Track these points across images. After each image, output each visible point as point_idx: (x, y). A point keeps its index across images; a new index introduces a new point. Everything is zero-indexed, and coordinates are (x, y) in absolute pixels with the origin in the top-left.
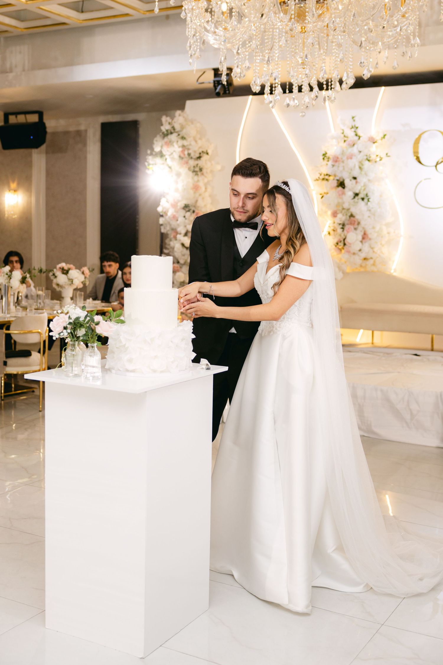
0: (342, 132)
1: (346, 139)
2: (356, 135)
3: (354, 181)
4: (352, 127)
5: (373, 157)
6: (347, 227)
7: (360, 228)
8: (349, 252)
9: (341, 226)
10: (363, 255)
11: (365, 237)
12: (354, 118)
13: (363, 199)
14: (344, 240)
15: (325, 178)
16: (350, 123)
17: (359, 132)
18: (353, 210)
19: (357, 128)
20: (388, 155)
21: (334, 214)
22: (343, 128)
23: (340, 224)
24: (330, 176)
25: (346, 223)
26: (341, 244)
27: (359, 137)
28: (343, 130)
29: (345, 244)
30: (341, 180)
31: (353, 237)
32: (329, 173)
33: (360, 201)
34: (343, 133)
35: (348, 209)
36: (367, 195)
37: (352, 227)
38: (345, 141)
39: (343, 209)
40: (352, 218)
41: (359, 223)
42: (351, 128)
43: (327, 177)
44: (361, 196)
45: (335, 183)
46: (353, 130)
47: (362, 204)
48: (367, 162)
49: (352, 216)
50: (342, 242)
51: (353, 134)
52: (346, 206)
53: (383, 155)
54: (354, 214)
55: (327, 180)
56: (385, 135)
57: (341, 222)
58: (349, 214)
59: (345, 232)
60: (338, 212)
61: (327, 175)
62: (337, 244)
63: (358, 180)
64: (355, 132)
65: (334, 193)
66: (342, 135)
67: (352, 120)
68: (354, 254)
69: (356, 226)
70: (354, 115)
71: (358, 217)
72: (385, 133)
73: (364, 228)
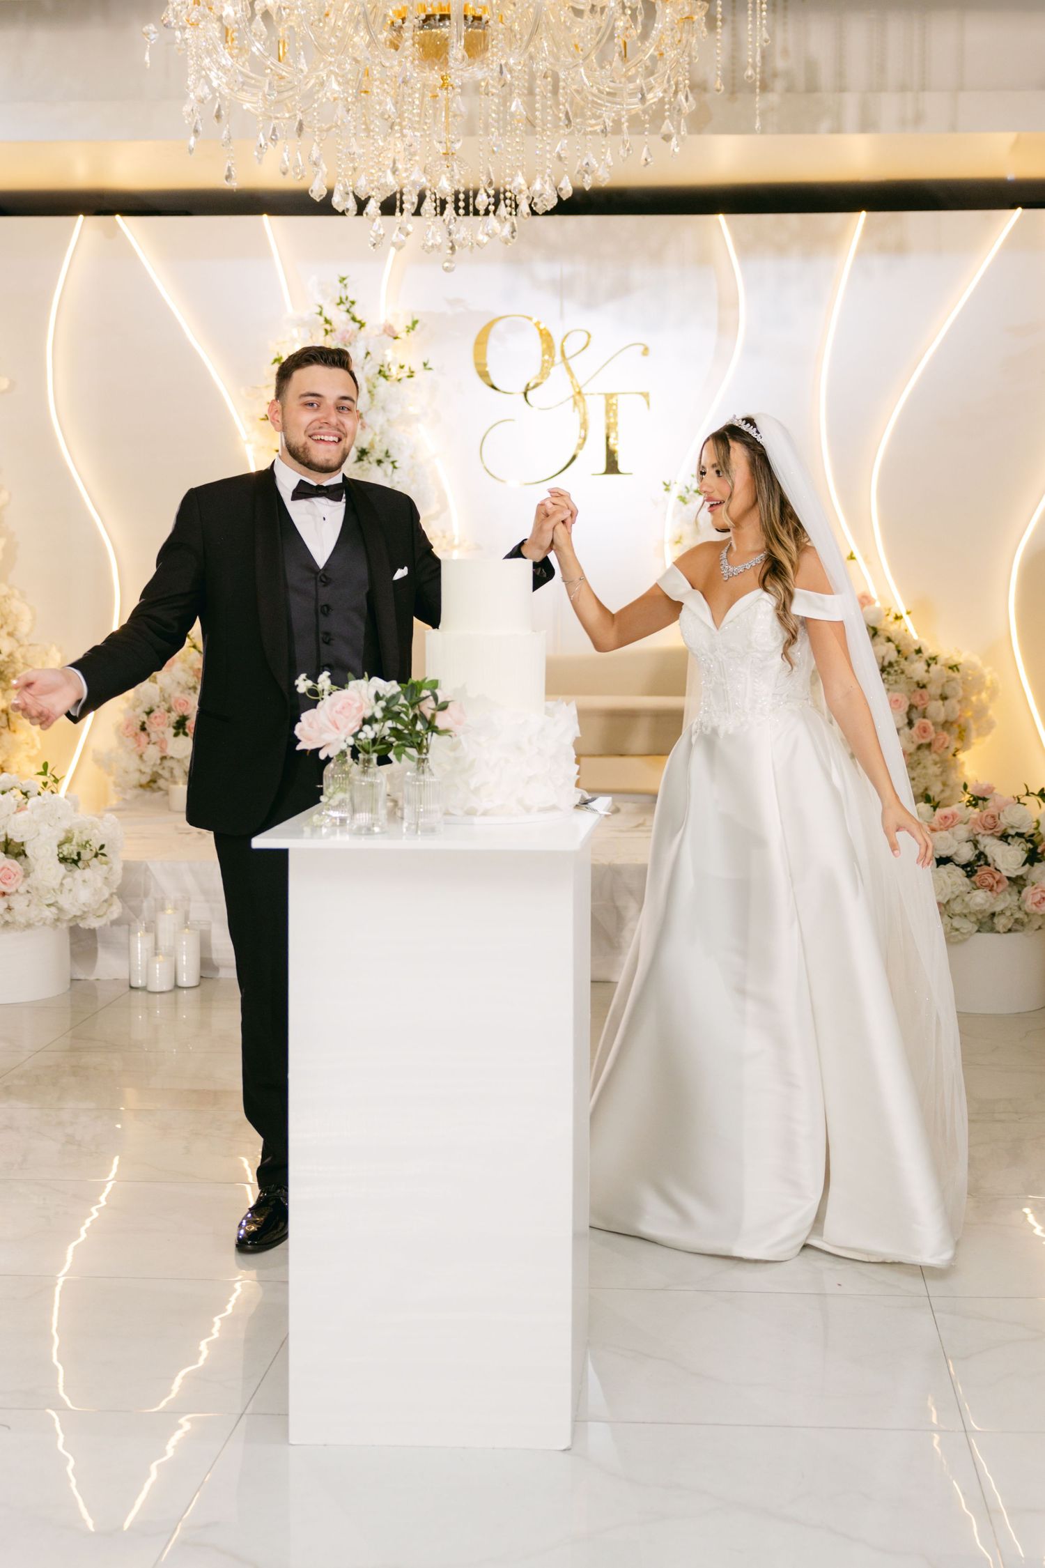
0: (318, 310)
1: (328, 327)
2: (354, 319)
4: (341, 302)
5: (393, 369)
12: (345, 282)
13: (379, 462)
16: (337, 291)
17: (360, 314)
19: (353, 303)
20: (428, 366)
22: (321, 303)
27: (362, 325)
28: (321, 307)
33: (375, 465)
34: (320, 314)
36: (387, 454)
38: (327, 332)
42: (339, 304)
44: (373, 457)
46: (343, 307)
47: (378, 473)
48: (382, 380)
51: (346, 317)
53: (418, 367)
56: (415, 323)
64: (348, 311)
66: (321, 320)
67: (340, 285)
70: (344, 276)
72: (415, 319)
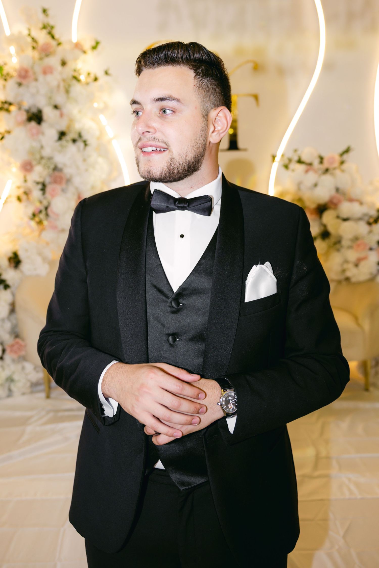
0: (27, 32)
1: (35, 45)
2: (53, 38)
3: (57, 112)
4: (44, 27)
5: (83, 75)
6: (49, 189)
7: (71, 189)
8: (54, 228)
9: (40, 186)
12: (46, 12)
13: (74, 141)
14: (46, 208)
15: (4, 108)
16: (41, 21)
18: (59, 159)
19: (52, 27)
21: (27, 167)
22: (29, 27)
23: (38, 183)
24: (10, 104)
25: (48, 180)
26: (41, 215)
27: (58, 42)
28: (29, 30)
29: (47, 215)
30: (34, 110)
32: (10, 99)
33: (71, 144)
34: (29, 35)
35: (50, 159)
36: (80, 135)
37: (58, 187)
38: (33, 48)
39: (42, 158)
40: (57, 173)
41: (69, 181)
42: (42, 29)
43: (6, 106)
44: (70, 136)
45: (24, 116)
46: (46, 30)
47: (72, 149)
48: (75, 82)
49: (56, 169)
50: (44, 212)
51: (48, 37)
52: (47, 152)
53: (100, 72)
54: (60, 166)
55: (8, 111)
56: (97, 44)
57: (41, 180)
58: (52, 166)
59: (48, 195)
60: (34, 163)
61: (6, 102)
62: (34, 215)
63: (65, 109)
64: (50, 33)
65: (22, 131)
66: (29, 39)
67: (42, 15)
69: (64, 186)
70: (46, 8)
71: (68, 171)
73: (77, 189)
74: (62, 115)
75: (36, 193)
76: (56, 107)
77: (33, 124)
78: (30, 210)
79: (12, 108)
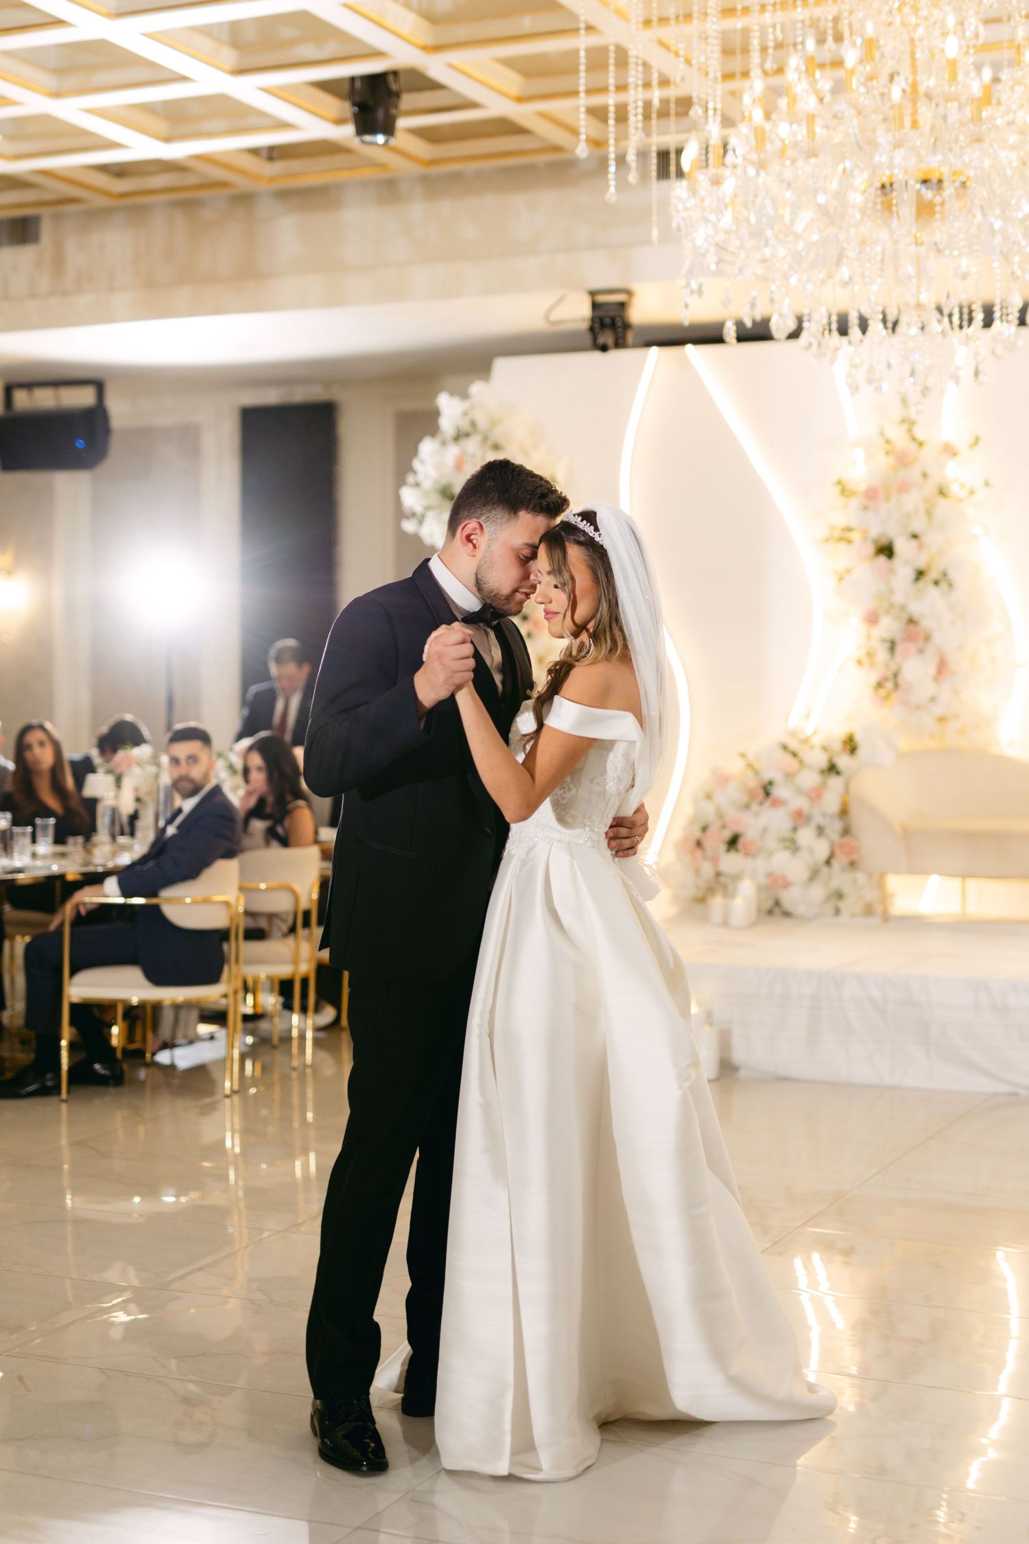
0: (880, 431)
1: (889, 449)
2: (914, 439)
3: (914, 543)
4: (903, 422)
5: (954, 489)
6: (900, 648)
7: (931, 649)
8: (905, 703)
9: (888, 645)
10: (938, 710)
11: (942, 668)
12: (906, 402)
13: (936, 583)
14: (895, 676)
15: (844, 536)
16: (897, 412)
17: (919, 433)
18: (915, 608)
19: (913, 423)
20: (988, 482)
21: (872, 619)
22: (883, 424)
23: (885, 641)
24: (853, 531)
25: (899, 637)
26: (889, 685)
27: (921, 444)
28: (882, 427)
29: (896, 686)
30: (884, 541)
31: (916, 669)
32: (853, 525)
33: (931, 587)
34: (882, 435)
35: (904, 607)
36: (945, 575)
37: (912, 647)
38: (887, 452)
39: (891, 606)
40: (912, 627)
41: (927, 638)
42: (900, 424)
44: (931, 576)
45: (870, 549)
46: (905, 427)
47: (934, 594)
48: (941, 499)
49: (911, 621)
50: (892, 680)
51: (906, 436)
52: (898, 598)
53: (979, 485)
54: (916, 617)
55: (849, 541)
56: (977, 440)
57: (889, 636)
58: (906, 618)
59: (898, 657)
60: (880, 613)
61: (847, 529)
62: (879, 684)
63: (925, 539)
64: (909, 431)
65: (867, 570)
66: (882, 439)
67: (901, 405)
68: (918, 707)
69: (922, 644)
70: (906, 395)
71: (926, 624)
72: (977, 435)
73: (939, 649)
74: (921, 547)
75: (882, 655)
76: (915, 536)
77: (882, 559)
78: (874, 678)
79: (855, 536)
